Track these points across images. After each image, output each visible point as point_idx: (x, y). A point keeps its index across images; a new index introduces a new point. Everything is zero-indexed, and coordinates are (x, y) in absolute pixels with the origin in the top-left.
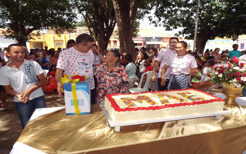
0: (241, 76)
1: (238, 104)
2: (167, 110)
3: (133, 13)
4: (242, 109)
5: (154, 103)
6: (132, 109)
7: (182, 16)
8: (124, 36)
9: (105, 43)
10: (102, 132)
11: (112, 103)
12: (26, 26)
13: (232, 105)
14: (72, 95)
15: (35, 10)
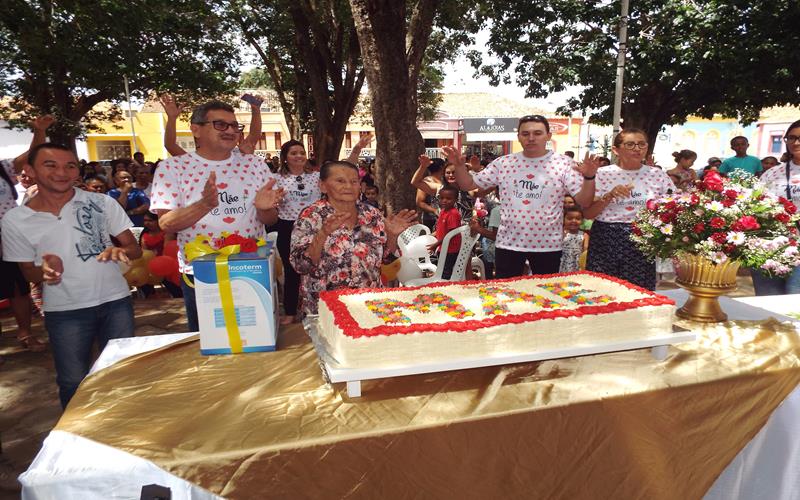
0: (728, 230)
1: (726, 315)
2: (499, 332)
3: (418, 43)
4: (735, 329)
5: (463, 313)
6: (397, 330)
7: (576, 49)
8: (389, 117)
9: (331, 139)
10: (307, 399)
11: (336, 315)
12: (73, 88)
13: (708, 318)
14: (219, 295)
15: (101, 37)
